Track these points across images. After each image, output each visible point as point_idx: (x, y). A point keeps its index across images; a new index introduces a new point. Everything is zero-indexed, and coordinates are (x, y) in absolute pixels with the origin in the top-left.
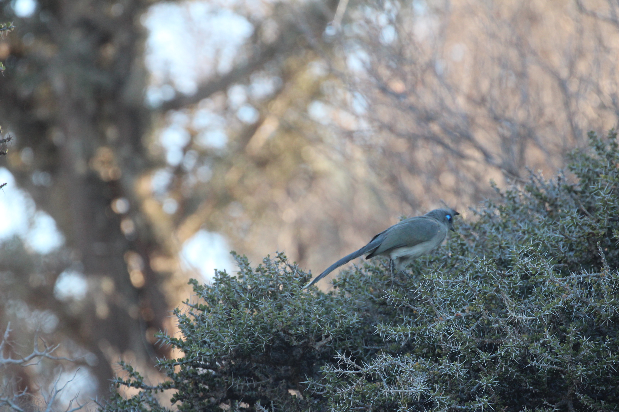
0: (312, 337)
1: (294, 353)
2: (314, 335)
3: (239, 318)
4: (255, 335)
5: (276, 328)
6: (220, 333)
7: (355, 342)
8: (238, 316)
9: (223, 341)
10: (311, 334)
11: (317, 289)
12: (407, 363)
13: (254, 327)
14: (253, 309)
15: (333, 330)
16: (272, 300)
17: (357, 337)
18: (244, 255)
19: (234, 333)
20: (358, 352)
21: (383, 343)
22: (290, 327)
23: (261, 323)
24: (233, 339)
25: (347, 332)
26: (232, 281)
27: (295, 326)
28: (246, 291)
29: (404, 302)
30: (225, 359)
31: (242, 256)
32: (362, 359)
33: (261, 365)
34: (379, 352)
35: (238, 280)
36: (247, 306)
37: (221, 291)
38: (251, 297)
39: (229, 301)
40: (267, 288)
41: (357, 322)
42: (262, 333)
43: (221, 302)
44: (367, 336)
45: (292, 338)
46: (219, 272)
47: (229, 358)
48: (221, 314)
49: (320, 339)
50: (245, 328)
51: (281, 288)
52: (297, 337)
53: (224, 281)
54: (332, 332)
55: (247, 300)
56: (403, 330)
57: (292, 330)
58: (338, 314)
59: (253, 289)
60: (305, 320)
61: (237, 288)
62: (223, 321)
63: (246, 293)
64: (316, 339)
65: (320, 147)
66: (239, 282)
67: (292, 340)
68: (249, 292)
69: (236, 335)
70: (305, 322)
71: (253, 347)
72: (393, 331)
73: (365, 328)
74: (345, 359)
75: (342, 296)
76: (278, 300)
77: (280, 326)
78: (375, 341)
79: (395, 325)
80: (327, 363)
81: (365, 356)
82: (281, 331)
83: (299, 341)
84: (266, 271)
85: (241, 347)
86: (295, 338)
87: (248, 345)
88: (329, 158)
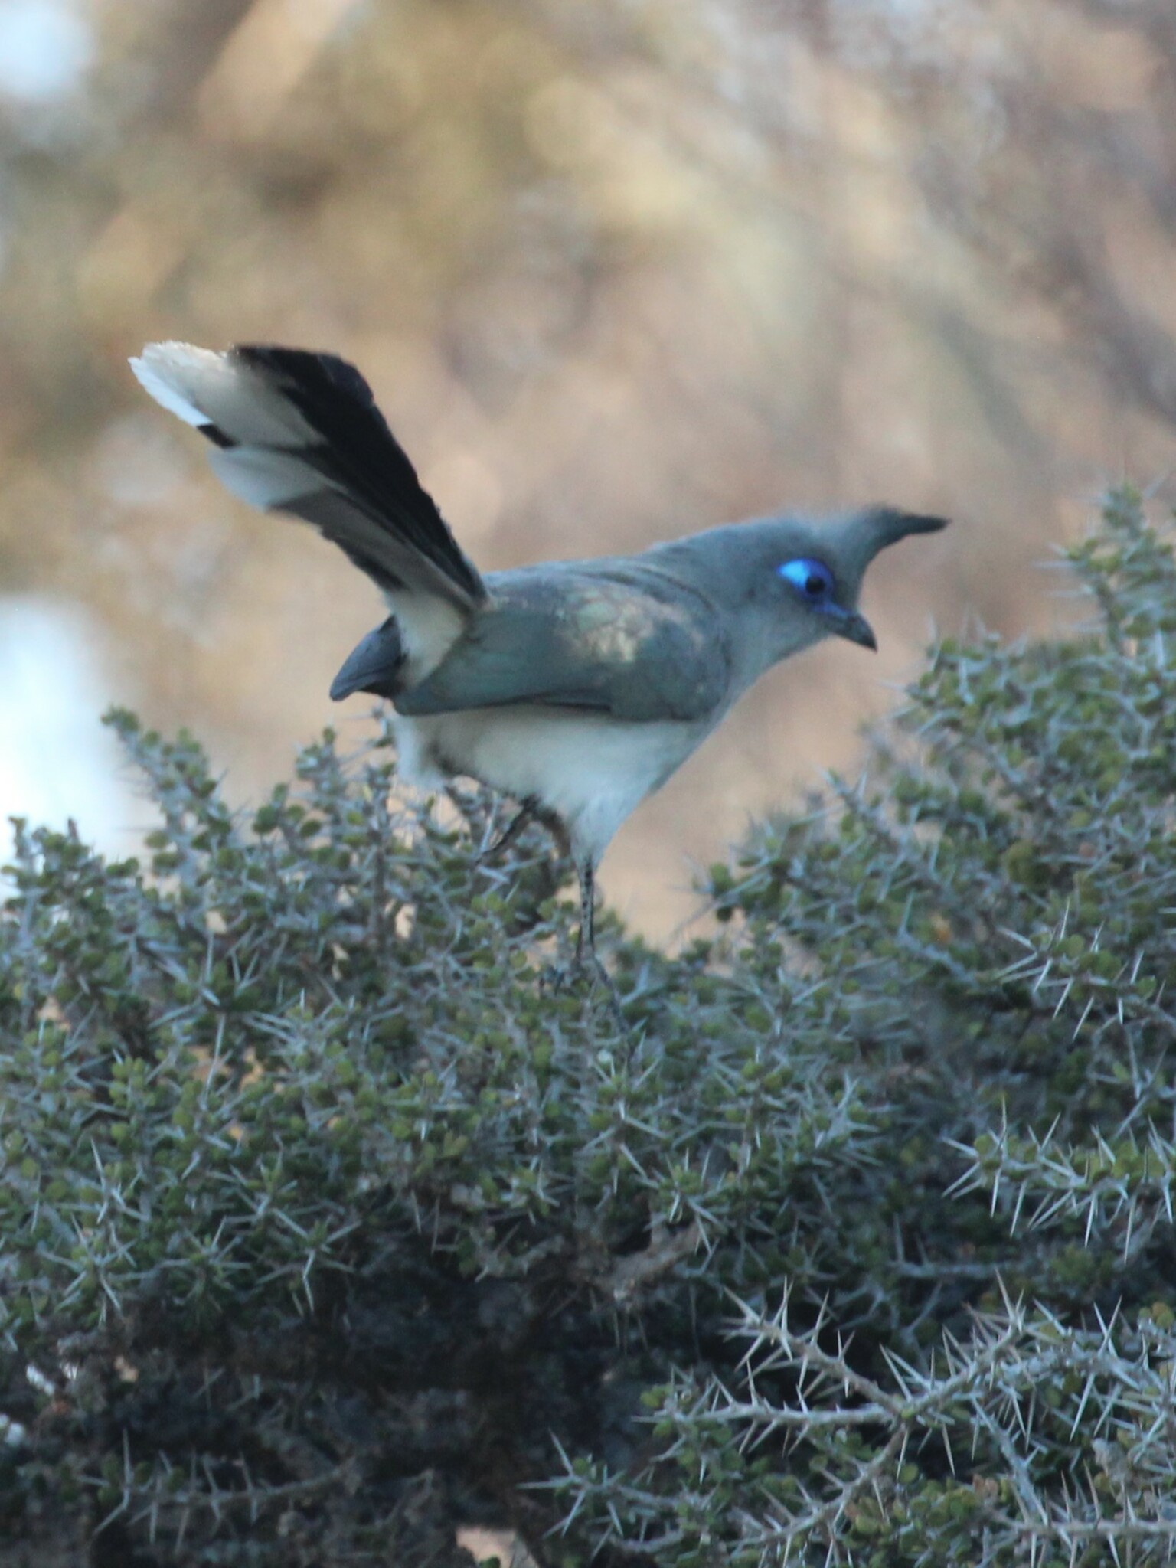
0: (592, 1228)
1: (487, 1314)
3: (162, 1110)
4: (252, 1212)
5: (377, 1172)
6: (50, 1200)
8: (150, 1099)
9: (64, 1251)
11: (621, 930)
13: (246, 1165)
14: (238, 1054)
15: (712, 1193)
16: (352, 1004)
17: (855, 1212)
18: (184, 733)
19: (133, 1203)
20: (866, 1301)
21: (1013, 1242)
22: (461, 1171)
23: (288, 1141)
24: (123, 1238)
25: (799, 1193)
26: (117, 891)
27: (489, 1162)
28: (195, 946)
29: (1135, 1000)
31: (170, 737)
32: (886, 1337)
33: (291, 1388)
34: (989, 1295)
36: (204, 1035)
37: (48, 947)
38: (224, 983)
39: (101, 1007)
40: (323, 931)
41: (856, 1138)
42: (294, 1202)
43: (50, 1012)
44: (913, 1202)
45: (473, 1232)
46: (41, 835)
47: (107, 1350)
48: (55, 1087)
49: (639, 1243)
50: (194, 1174)
51: (403, 927)
52: (502, 1228)
53: (69, 891)
54: (706, 1205)
55: (207, 1002)
56: (1130, 1167)
57: (470, 1184)
59: (237, 934)
60: (546, 1127)
61: (148, 928)
62: (61, 1127)
63: (200, 957)
64: (615, 1239)
66: (155, 892)
67: (472, 1247)
68: (219, 956)
69: (145, 1216)
70: (550, 1142)
71: (243, 1282)
72: (1069, 1172)
73: (907, 1156)
74: (785, 1338)
75: (768, 972)
76: (389, 1000)
77: (399, 1164)
78: (964, 1234)
79: (1079, 1137)
80: (685, 1365)
81: (906, 1321)
82: (407, 1189)
83: (513, 1250)
84: (313, 828)
85: (170, 1283)
86: (490, 1231)
87: (210, 1271)
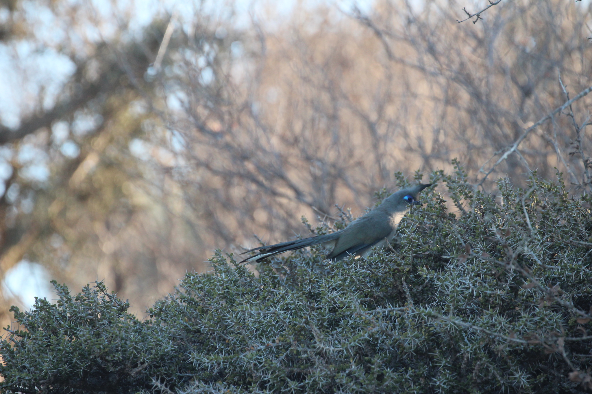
0: (128, 364)
1: (111, 379)
2: (130, 362)
3: (58, 344)
4: (73, 361)
5: (94, 354)
6: (40, 358)
7: (169, 370)
8: (57, 342)
9: (42, 366)
10: (127, 361)
11: (134, 318)
12: (219, 390)
13: (72, 353)
14: (71, 336)
15: (148, 357)
16: (90, 328)
17: (171, 365)
18: (64, 284)
19: (53, 359)
20: (173, 379)
21: (196, 370)
22: (107, 354)
23: (79, 349)
24: (52, 364)
25: (162, 359)
26: (52, 309)
27: (112, 352)
28: (65, 319)
29: (218, 332)
30: (43, 384)
31: (62, 285)
32: (175, 385)
33: (78, 390)
34: (192, 379)
35: (58, 308)
36: (66, 333)
37: (41, 318)
38: (69, 324)
39: (49, 328)
40: (86, 317)
41: (172, 350)
42: (80, 359)
43: (40, 329)
44: (181, 363)
45: (109, 364)
46: (40, 300)
47: (48, 383)
48: (41, 340)
49: (136, 366)
50: (63, 354)
51: (99, 317)
52: (114, 364)
53: (44, 309)
54: (147, 359)
55: (67, 327)
56: (216, 359)
57: (109, 356)
58: (154, 342)
59: (72, 317)
60: (121, 347)
61: (57, 315)
62: (42, 347)
63: (66, 320)
64: (132, 366)
65: (140, 182)
66: (59, 309)
67: (109, 366)
68: (69, 320)
69: (55, 361)
70: (122, 349)
71: (71, 372)
72: (206, 359)
73: (180, 356)
74: (159, 385)
75: (158, 325)
76: (96, 328)
77: (97, 352)
78: (188, 369)
79: (208, 354)
80: (143, 389)
81: (179, 382)
82: (98, 357)
83: (115, 367)
84: (85, 300)
85: (60, 372)
86: (112, 364)
87: (66, 370)
88: (148, 193)
